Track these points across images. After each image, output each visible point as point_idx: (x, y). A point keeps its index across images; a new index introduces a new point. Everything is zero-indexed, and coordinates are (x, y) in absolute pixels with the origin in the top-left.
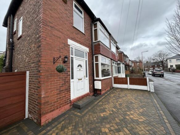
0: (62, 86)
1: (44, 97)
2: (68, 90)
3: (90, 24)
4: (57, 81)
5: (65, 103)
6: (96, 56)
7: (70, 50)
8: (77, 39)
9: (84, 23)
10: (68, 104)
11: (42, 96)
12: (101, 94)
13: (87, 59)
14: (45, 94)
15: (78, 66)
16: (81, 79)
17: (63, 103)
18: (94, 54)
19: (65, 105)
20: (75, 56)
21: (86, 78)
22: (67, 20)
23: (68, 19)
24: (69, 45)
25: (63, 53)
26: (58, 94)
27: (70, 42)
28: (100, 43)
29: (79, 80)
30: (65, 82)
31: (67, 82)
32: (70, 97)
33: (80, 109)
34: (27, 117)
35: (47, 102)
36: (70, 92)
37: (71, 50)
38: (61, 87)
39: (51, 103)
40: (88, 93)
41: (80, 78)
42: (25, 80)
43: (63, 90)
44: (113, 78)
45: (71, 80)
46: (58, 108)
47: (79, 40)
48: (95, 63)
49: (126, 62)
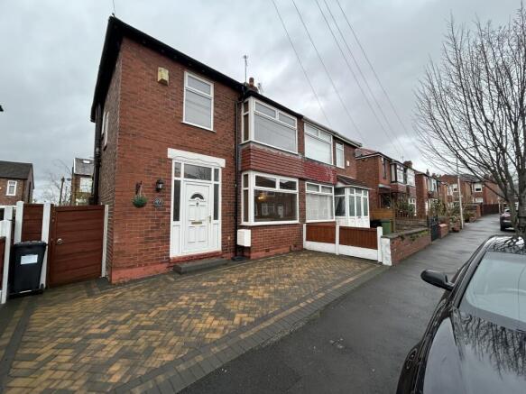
0: (151, 231)
1: (117, 244)
2: (166, 239)
3: (232, 106)
4: (142, 221)
5: (157, 260)
6: (246, 173)
7: (171, 169)
8: (190, 145)
9: (215, 107)
10: (162, 263)
11: (115, 242)
12: (249, 257)
13: (220, 183)
14: (119, 239)
15: (194, 197)
16: (200, 223)
17: (152, 260)
18: (240, 169)
19: (158, 263)
20: (185, 177)
21: (214, 221)
22: (167, 115)
23: (170, 111)
24: (171, 160)
25: (155, 174)
26: (142, 243)
27: (172, 153)
28: (252, 145)
29: (193, 223)
30: (158, 224)
31: (163, 224)
32: (169, 251)
33: (180, 273)
34: (103, 275)
35: (123, 252)
36: (169, 244)
37: (176, 169)
38: (148, 231)
39: (129, 256)
40: (218, 252)
41: (197, 220)
42: (102, 218)
43: (152, 238)
44: (305, 226)
45: (173, 223)
46: (140, 266)
47: (197, 146)
48: (243, 189)
49: (396, 181)
